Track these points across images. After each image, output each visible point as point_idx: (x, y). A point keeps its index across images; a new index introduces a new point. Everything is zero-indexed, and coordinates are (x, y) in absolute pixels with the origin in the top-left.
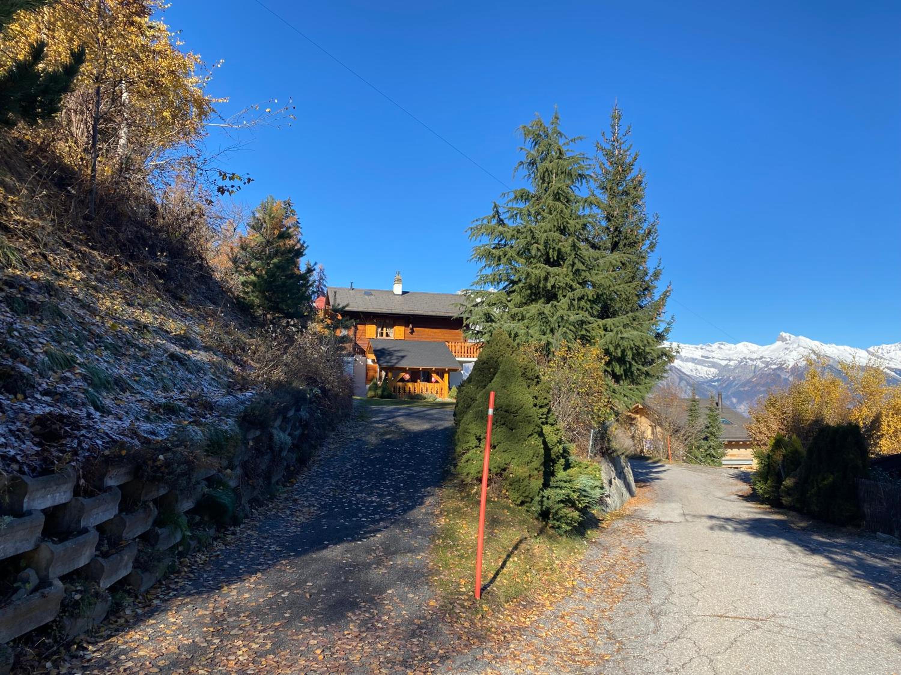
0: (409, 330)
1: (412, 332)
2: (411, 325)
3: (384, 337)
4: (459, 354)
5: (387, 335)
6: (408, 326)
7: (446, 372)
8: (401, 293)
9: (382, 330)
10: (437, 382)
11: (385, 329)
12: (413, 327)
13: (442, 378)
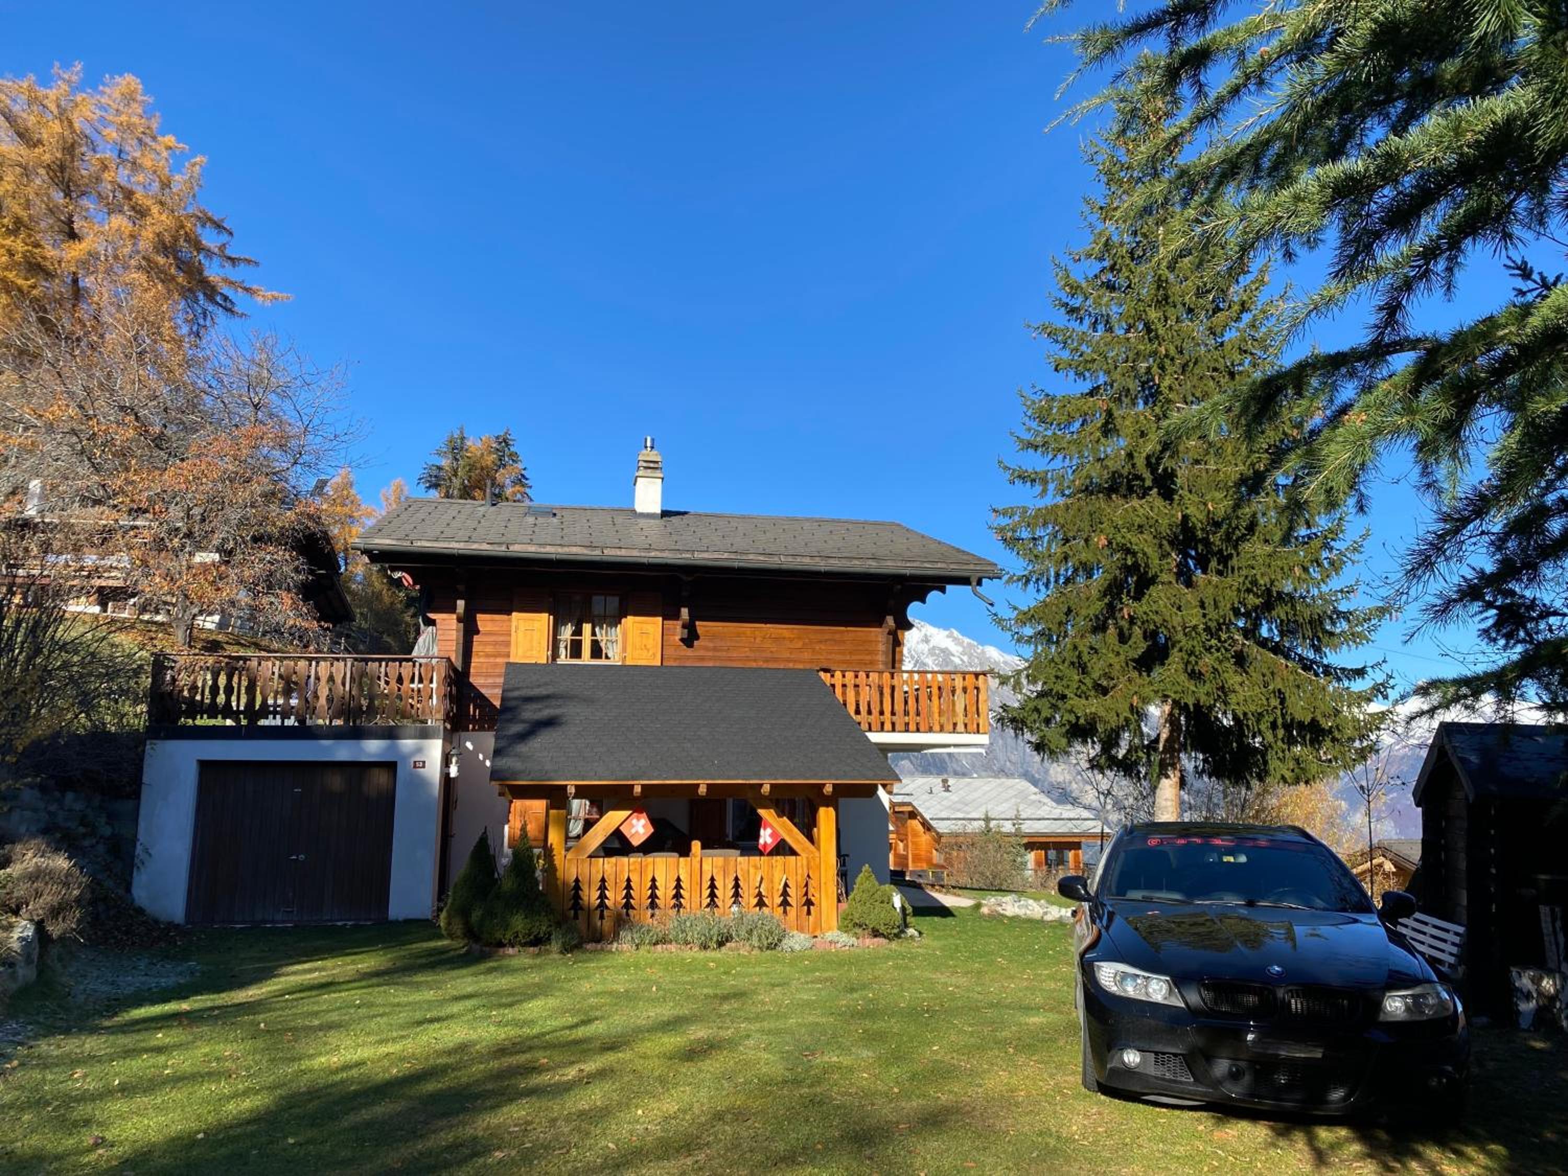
0: (677, 630)
1: (690, 639)
2: (685, 612)
3: (586, 658)
4: (874, 718)
5: (597, 651)
6: (676, 616)
7: (829, 801)
8: (659, 511)
9: (578, 632)
10: (782, 849)
11: (587, 628)
12: (694, 617)
13: (808, 828)
